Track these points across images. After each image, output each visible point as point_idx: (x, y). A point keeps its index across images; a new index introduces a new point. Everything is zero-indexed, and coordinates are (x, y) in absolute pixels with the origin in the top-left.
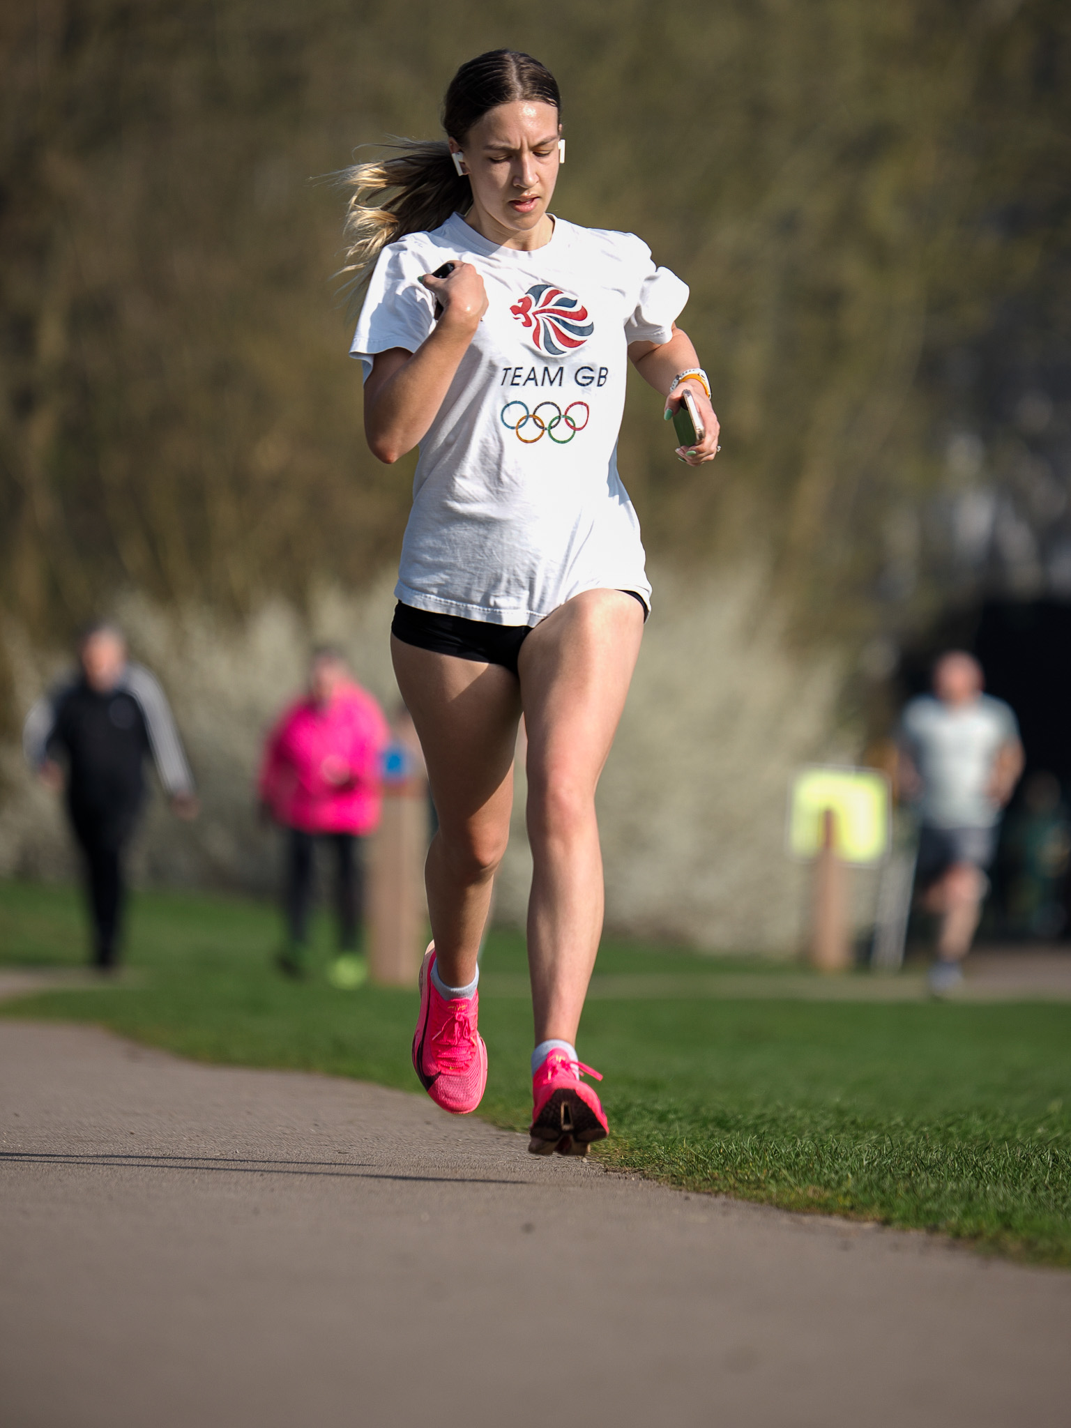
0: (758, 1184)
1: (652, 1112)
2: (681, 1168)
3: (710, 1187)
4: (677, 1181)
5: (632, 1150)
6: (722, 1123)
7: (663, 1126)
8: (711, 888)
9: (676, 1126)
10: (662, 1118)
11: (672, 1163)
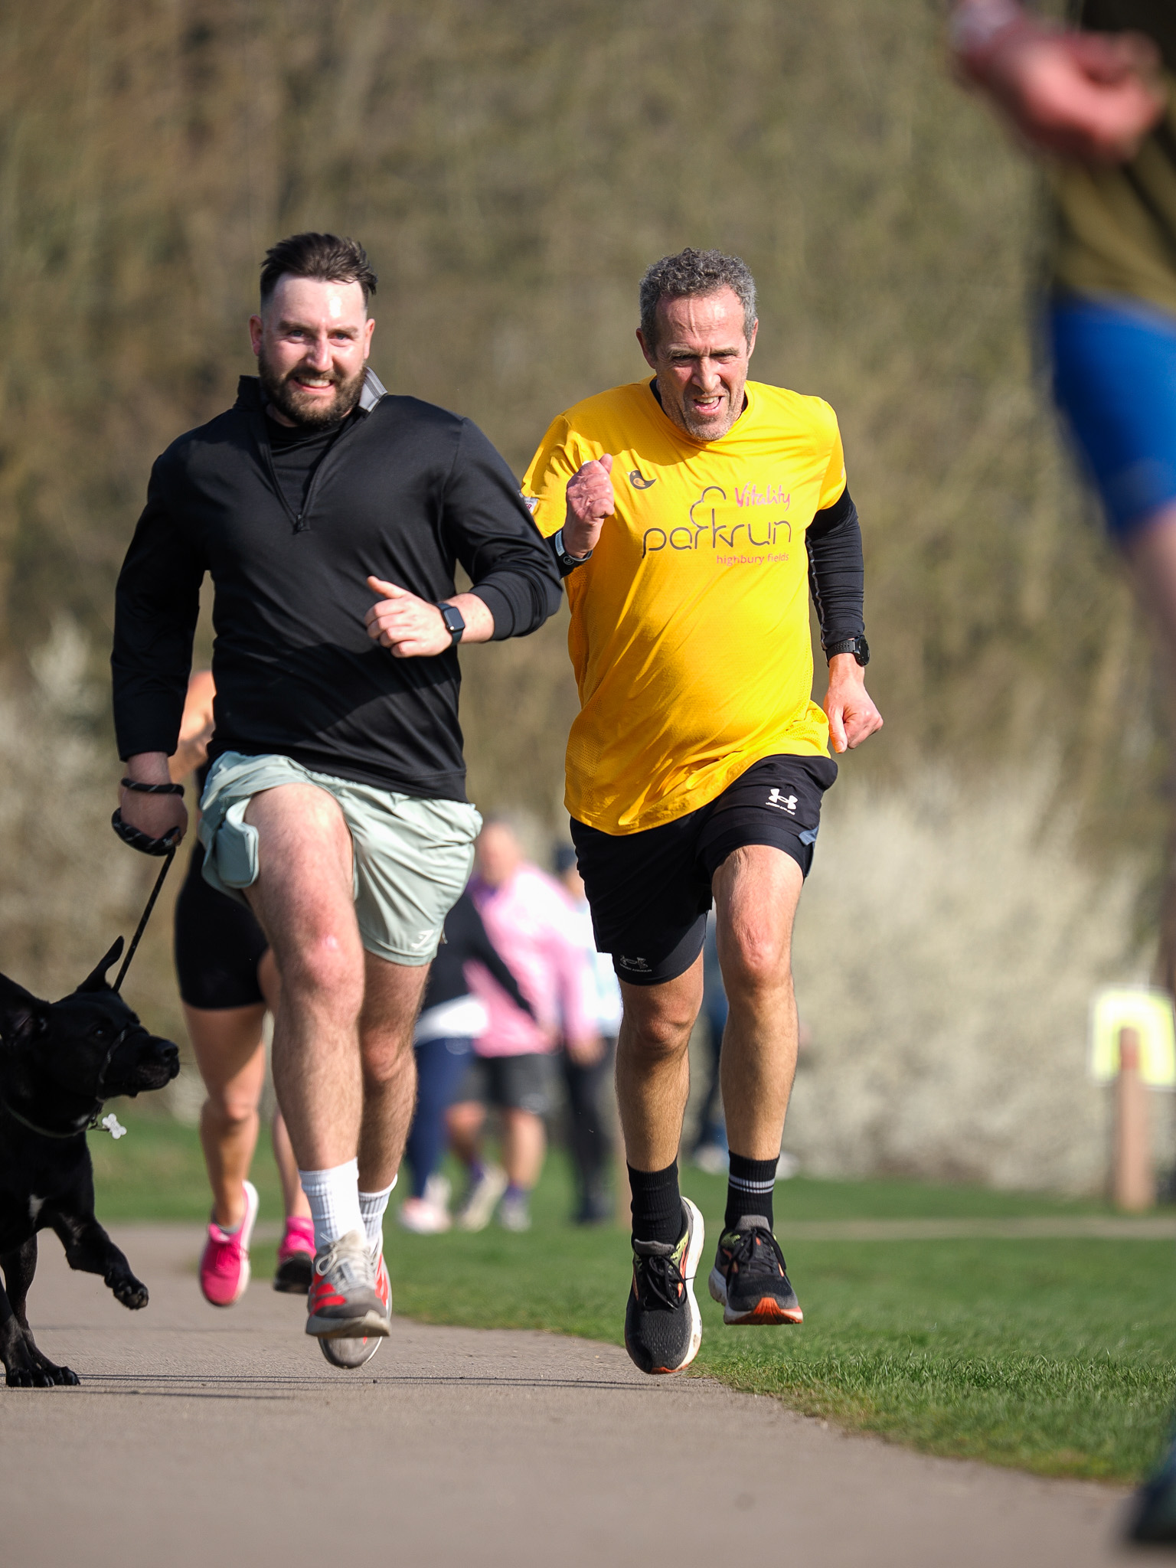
0: (1010, 1448)
1: (904, 1370)
2: (927, 1432)
3: (958, 1452)
4: (921, 1446)
5: (877, 1412)
6: (981, 1381)
7: (916, 1385)
8: (1000, 1120)
9: (928, 1386)
10: (915, 1375)
11: (918, 1426)
